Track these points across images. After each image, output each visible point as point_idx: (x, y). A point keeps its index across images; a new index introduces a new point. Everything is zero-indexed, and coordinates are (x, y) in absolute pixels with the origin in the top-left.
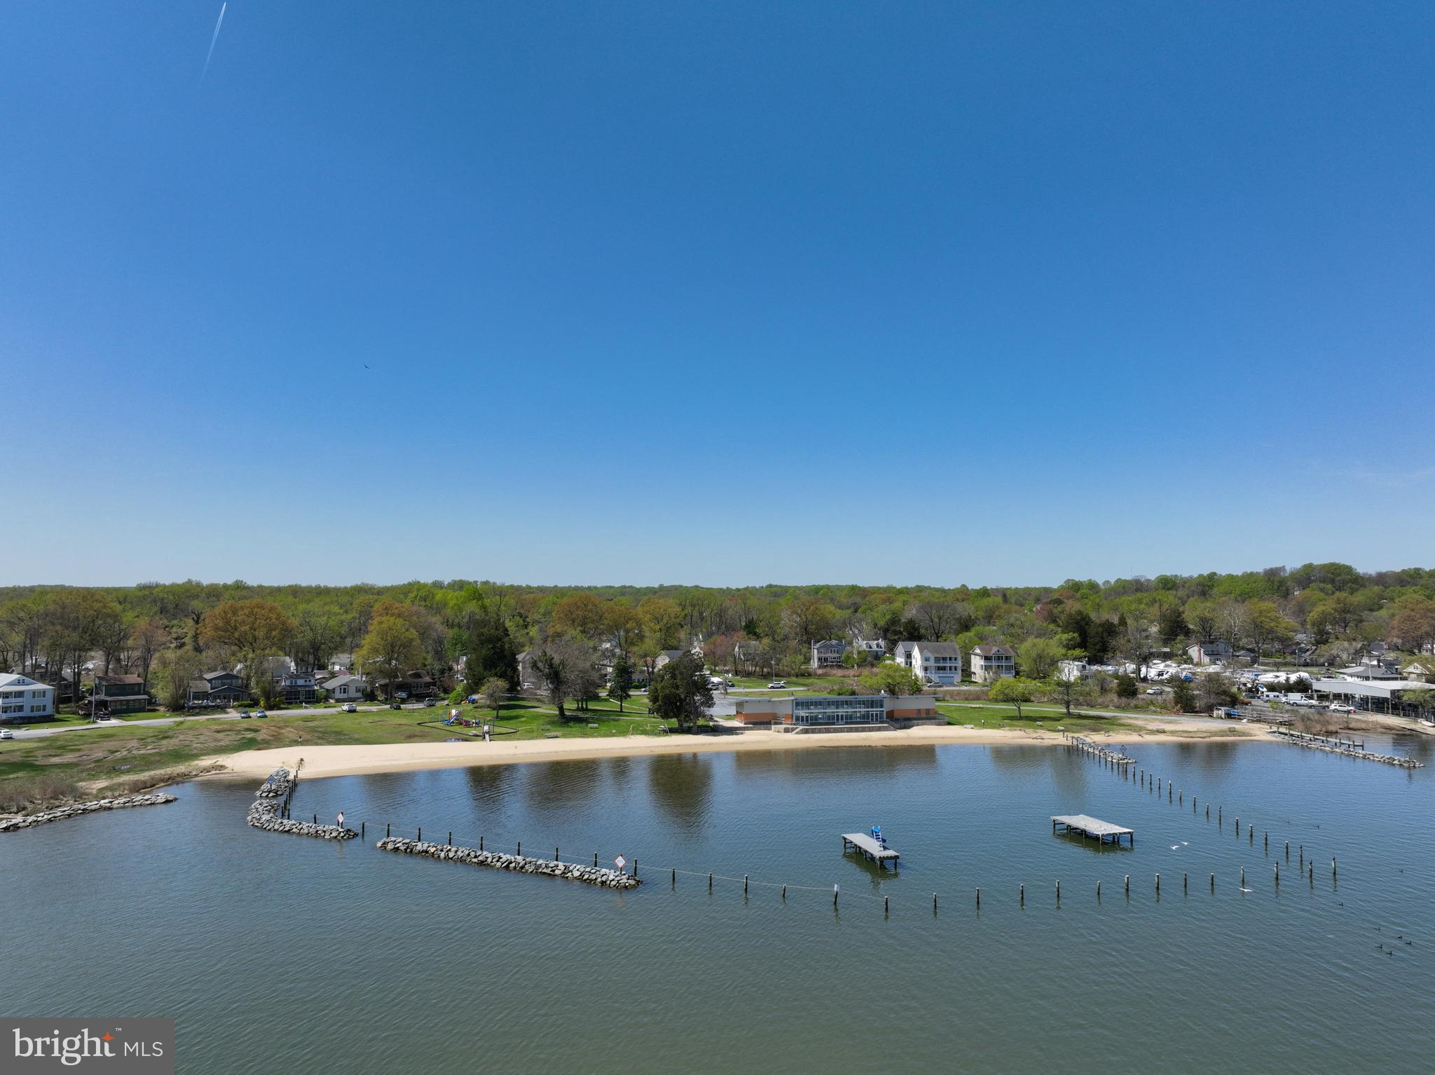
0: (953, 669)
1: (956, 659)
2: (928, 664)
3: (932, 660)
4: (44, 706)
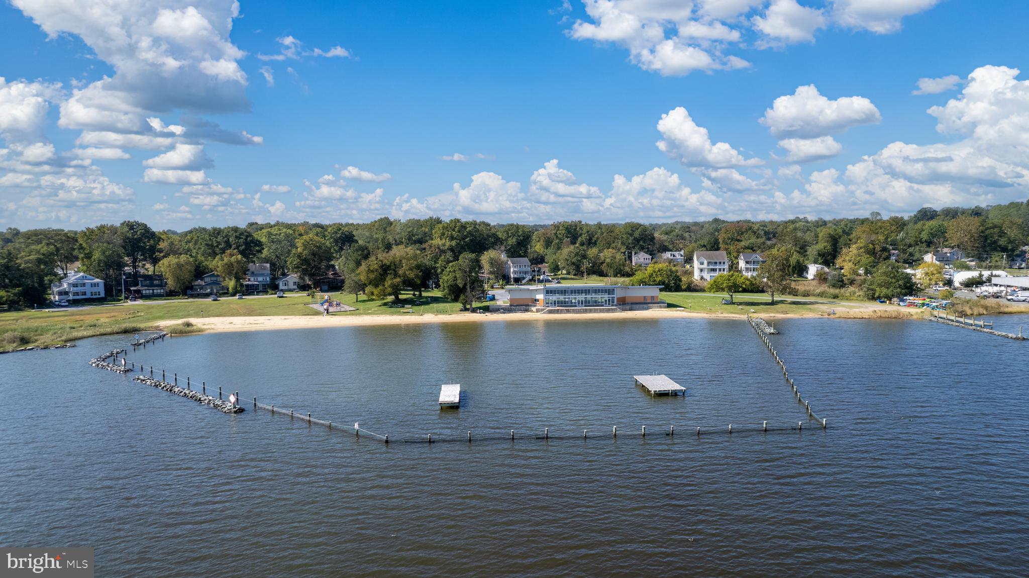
0: (722, 270)
1: (724, 263)
2: (702, 266)
4: (99, 292)
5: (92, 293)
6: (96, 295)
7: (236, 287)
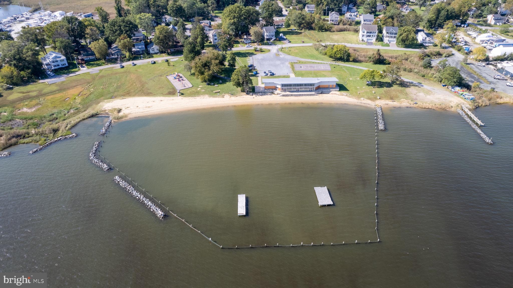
0: (374, 36)
1: (375, 32)
2: (364, 34)
3: (366, 32)
4: (65, 64)
5: (62, 64)
6: (64, 65)
7: (130, 56)
